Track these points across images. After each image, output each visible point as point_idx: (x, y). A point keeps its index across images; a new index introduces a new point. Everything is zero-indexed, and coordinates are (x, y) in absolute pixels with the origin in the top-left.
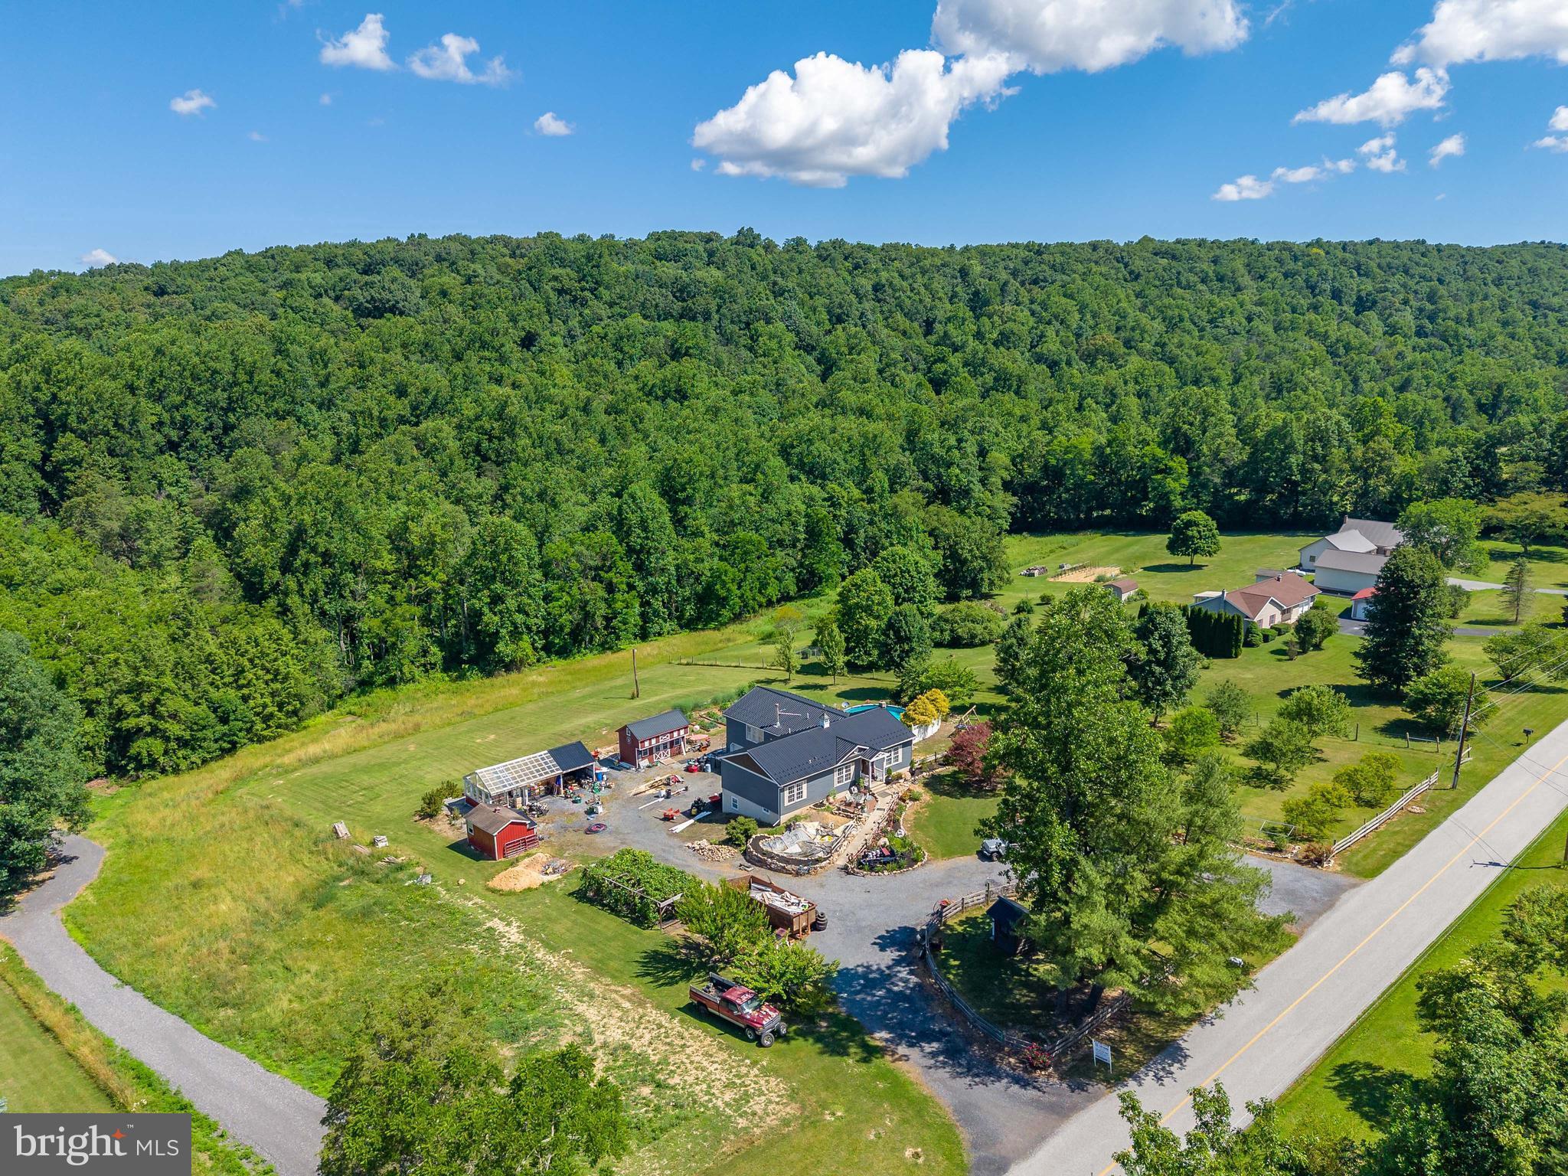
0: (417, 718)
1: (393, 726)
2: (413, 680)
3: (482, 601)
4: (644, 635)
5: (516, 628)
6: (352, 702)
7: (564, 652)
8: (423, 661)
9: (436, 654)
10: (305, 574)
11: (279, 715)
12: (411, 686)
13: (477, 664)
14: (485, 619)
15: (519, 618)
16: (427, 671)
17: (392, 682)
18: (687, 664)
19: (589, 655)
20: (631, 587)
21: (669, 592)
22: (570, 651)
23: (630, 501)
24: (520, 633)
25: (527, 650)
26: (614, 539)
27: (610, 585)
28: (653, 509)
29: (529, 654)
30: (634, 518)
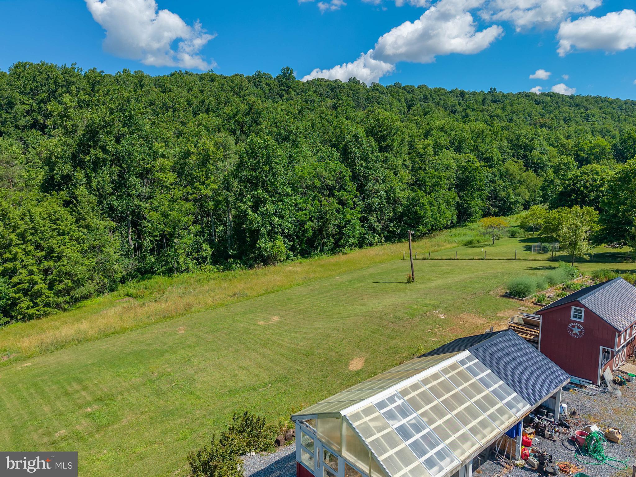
0: (189, 299)
1: (163, 306)
2: (187, 270)
3: (246, 205)
4: (361, 244)
5: (273, 228)
6: (131, 287)
7: (305, 254)
8: (196, 255)
9: (207, 250)
10: (95, 170)
11: (48, 292)
12: (186, 275)
13: (240, 259)
14: (250, 217)
15: (276, 220)
16: (199, 264)
17: (170, 272)
18: (424, 259)
19: (324, 257)
20: (355, 205)
21: (381, 211)
22: (310, 253)
23: (354, 139)
24: (276, 233)
25: (281, 247)
26: (344, 167)
27: (341, 202)
28: (371, 145)
29: (281, 252)
30: (358, 152)
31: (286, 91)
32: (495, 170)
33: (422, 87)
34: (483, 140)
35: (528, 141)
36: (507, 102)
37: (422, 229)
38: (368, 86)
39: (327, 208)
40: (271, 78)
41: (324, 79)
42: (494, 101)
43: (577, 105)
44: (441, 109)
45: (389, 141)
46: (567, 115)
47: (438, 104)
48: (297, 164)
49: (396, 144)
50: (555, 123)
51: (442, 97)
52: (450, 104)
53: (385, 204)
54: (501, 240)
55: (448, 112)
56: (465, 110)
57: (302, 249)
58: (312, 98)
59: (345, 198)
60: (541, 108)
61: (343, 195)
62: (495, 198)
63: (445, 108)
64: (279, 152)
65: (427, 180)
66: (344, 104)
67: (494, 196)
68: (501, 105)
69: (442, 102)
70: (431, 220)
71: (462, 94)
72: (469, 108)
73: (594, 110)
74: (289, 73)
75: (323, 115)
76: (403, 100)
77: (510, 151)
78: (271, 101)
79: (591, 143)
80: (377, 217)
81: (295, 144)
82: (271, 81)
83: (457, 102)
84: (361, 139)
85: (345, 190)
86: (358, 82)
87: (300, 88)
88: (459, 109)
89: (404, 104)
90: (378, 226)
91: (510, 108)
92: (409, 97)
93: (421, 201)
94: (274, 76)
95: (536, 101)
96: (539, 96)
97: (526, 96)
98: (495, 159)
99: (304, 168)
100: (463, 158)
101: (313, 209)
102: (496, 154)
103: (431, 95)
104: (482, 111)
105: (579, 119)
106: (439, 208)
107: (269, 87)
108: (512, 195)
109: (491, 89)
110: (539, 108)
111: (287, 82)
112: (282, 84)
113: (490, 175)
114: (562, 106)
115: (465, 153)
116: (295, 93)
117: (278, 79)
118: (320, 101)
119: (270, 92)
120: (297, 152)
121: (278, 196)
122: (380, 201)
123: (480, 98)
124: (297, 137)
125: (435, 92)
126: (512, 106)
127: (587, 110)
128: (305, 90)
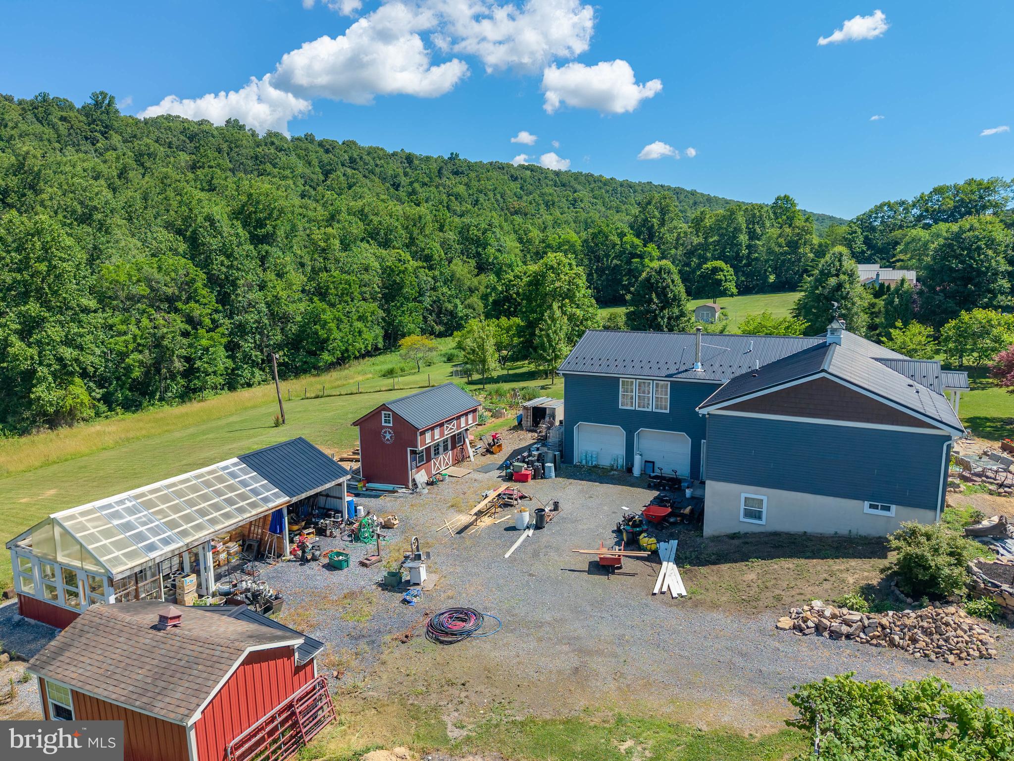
4: (232, 384)
5: (65, 366)
7: (130, 406)
14: (13, 352)
15: (68, 353)
18: (317, 397)
19: (167, 408)
20: (215, 325)
21: (260, 333)
22: (141, 404)
23: (207, 224)
24: (72, 374)
25: (82, 397)
26: (191, 265)
27: (190, 320)
28: (238, 234)
29: (82, 403)
30: (215, 243)
31: (103, 134)
32: (437, 273)
33: (349, 145)
34: (422, 230)
35: (479, 234)
36: (473, 175)
37: (326, 357)
38: (261, 135)
39: (165, 330)
40: (71, 107)
41: (179, 117)
42: (456, 173)
43: (564, 185)
44: (377, 180)
45: (269, 228)
46: (550, 198)
47: (372, 172)
48: (107, 262)
49: (281, 233)
50: (532, 209)
51: (378, 162)
52: (390, 172)
53: (267, 321)
54: (433, 366)
55: (388, 185)
56: (411, 183)
57: (126, 398)
58: (152, 150)
59: (196, 313)
60: (519, 186)
61: (192, 310)
62: (440, 312)
63: (384, 180)
64: (69, 242)
65: (332, 286)
66: (212, 163)
67: (438, 309)
68: (465, 180)
69: (378, 170)
70: (340, 344)
71: (409, 159)
72: (417, 181)
73: (583, 193)
74: (107, 102)
75: (168, 181)
76: (315, 162)
77: (457, 246)
78: (73, 150)
79: (560, 237)
80: (255, 342)
81: (103, 228)
82: (71, 114)
83: (401, 171)
84: (218, 224)
85: (197, 302)
86: (242, 127)
87: (129, 129)
88: (404, 180)
89: (318, 169)
90: (256, 356)
91: (476, 183)
92: (326, 158)
93: (322, 316)
94: (78, 105)
95: (512, 176)
96: (516, 169)
97: (499, 168)
98: (436, 257)
99: (118, 267)
100: (390, 256)
101: (140, 333)
102: (437, 251)
103: (361, 158)
104: (437, 187)
105: (564, 204)
106: (351, 326)
107: (66, 125)
108: (460, 307)
109: (452, 154)
110: (515, 186)
111: (104, 117)
112: (94, 121)
113: (430, 279)
114: (544, 185)
115: (394, 248)
116: (120, 138)
117: (86, 111)
118: (168, 156)
119: (70, 134)
120: (108, 242)
121: (70, 313)
122: (256, 317)
123: (434, 166)
124: (107, 216)
125: (369, 154)
126: (479, 181)
127: (575, 192)
128: (139, 135)
